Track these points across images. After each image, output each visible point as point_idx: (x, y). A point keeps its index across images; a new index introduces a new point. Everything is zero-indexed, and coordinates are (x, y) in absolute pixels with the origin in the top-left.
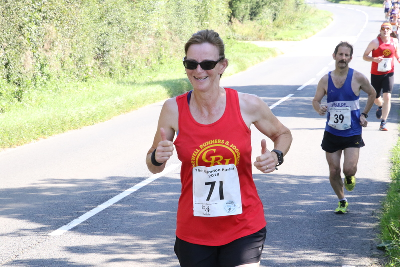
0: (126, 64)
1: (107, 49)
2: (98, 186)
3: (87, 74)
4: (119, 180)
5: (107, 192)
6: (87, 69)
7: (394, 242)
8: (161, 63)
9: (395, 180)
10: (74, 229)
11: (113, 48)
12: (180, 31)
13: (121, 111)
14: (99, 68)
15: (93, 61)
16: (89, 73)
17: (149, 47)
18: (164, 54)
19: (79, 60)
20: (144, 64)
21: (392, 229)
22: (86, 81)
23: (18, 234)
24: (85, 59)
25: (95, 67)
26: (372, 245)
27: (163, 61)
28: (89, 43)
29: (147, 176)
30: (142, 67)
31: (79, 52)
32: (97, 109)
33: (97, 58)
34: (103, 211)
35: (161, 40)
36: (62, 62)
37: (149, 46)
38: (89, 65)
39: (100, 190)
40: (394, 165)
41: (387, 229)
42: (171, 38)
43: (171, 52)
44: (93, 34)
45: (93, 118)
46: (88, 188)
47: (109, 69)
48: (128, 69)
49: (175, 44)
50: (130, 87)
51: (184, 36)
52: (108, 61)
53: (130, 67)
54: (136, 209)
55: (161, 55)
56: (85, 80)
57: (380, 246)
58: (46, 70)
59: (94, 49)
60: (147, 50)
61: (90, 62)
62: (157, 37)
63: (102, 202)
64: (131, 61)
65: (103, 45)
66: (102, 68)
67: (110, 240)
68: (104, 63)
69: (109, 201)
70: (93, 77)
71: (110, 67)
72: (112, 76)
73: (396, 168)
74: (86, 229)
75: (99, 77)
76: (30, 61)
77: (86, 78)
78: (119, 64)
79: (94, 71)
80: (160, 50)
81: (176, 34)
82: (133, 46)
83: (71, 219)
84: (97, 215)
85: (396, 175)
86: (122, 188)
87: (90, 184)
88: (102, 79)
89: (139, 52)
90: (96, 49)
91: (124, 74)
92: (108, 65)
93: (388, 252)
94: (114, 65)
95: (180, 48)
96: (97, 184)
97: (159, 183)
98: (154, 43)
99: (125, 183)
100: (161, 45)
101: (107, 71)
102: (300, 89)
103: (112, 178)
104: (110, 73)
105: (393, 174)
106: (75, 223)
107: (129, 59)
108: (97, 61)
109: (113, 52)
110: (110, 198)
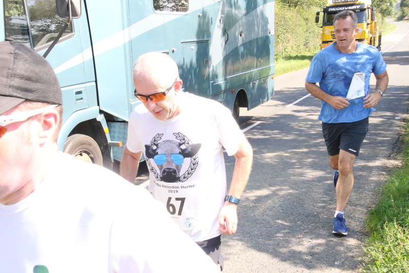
10: (295, 104)
23: (276, 106)
36: (292, 47)
38: (302, 48)
58: (286, 50)
68: (307, 47)
76: (281, 47)
78: (312, 47)
109: (310, 43)
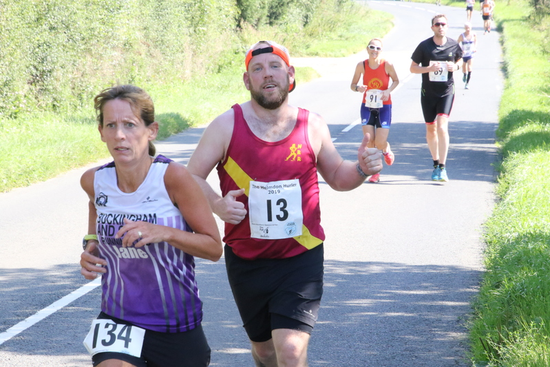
0: (79, 92)
1: (49, 68)
3: (18, 107)
6: (17, 99)
7: (490, 364)
9: (490, 269)
11: (57, 66)
12: (162, 41)
14: (36, 98)
15: (27, 87)
16: (21, 105)
17: (115, 66)
18: (137, 77)
19: (5, 84)
21: (487, 343)
22: (15, 118)
24: (14, 83)
25: (30, 96)
28: (21, 60)
31: (5, 73)
33: (33, 82)
35: (133, 55)
37: (114, 63)
40: (488, 246)
41: (480, 344)
42: (149, 51)
43: (148, 74)
45: (27, 175)
47: (51, 100)
48: (81, 99)
49: (154, 61)
51: (168, 49)
52: (51, 87)
53: (84, 96)
56: (14, 116)
59: (27, 67)
60: (112, 70)
61: (22, 88)
62: (127, 50)
64: (87, 87)
65: (43, 62)
66: (41, 98)
70: (27, 111)
71: (54, 95)
72: (58, 110)
73: (492, 251)
75: (37, 111)
77: (16, 113)
79: (28, 103)
80: (132, 70)
81: (156, 47)
82: (89, 63)
85: (491, 261)
88: (41, 115)
89: (99, 74)
90: (32, 67)
91: (76, 107)
92: (50, 93)
94: (61, 93)
95: (162, 68)
98: (123, 60)
100: (134, 62)
101: (50, 102)
102: (346, 130)
104: (54, 105)
105: (487, 260)
107: (84, 84)
108: (33, 87)
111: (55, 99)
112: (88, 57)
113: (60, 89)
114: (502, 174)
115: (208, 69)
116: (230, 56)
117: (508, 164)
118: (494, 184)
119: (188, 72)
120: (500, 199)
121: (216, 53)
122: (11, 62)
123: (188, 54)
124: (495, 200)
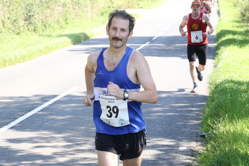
0: (45, 24)
1: (32, 14)
2: (28, 101)
3: (20, 30)
4: (41, 97)
5: (33, 104)
7: (210, 132)
8: (67, 23)
9: (211, 94)
10: (12, 128)
11: (36, 13)
12: (79, 3)
13: (42, 53)
14: (27, 27)
15: (23, 22)
18: (69, 17)
19: (15, 21)
20: (56, 24)
22: (19, 35)
24: (18, 20)
25: (25, 26)
26: (197, 134)
27: (68, 22)
28: (21, 11)
29: (58, 94)
30: (55, 26)
31: (14, 16)
32: (26, 52)
33: (26, 20)
34: (30, 116)
35: (66, 8)
36: (3, 22)
37: (59, 12)
38: (21, 24)
39: (29, 103)
40: (211, 85)
41: (206, 124)
42: (73, 7)
43: (73, 16)
44: (23, 5)
45: (24, 58)
46: (21, 102)
47: (33, 27)
49: (76, 11)
50: (48, 38)
51: (81, 6)
52: (33, 22)
53: (47, 26)
54: (52, 115)
55: (67, 18)
57: (202, 134)
59: (24, 14)
60: (58, 15)
61: (21, 22)
62: (64, 7)
63: (30, 111)
65: (30, 12)
66: (29, 26)
67: (35, 134)
68: (30, 23)
69: (34, 110)
70: (24, 32)
71: (35, 25)
72: (36, 32)
73: (212, 87)
74: (20, 127)
75: (28, 32)
77: (19, 33)
78: (40, 24)
79: (24, 29)
80: (66, 15)
81: (76, 5)
82: (49, 12)
83: (10, 122)
84: (27, 119)
85: (212, 91)
86: (43, 102)
87: (22, 100)
88: (29, 34)
89: (53, 17)
90: (25, 14)
91: (43, 30)
92: (33, 25)
93: (206, 138)
95: (79, 14)
96: (27, 100)
97: (66, 99)
98: (62, 11)
99: (45, 99)
100: (67, 12)
101: (33, 28)
102: (154, 39)
103: (36, 96)
104: (35, 30)
105: (210, 91)
106: (13, 124)
107: (47, 21)
108: (26, 22)
109: (36, 16)
110: (35, 108)
111: (35, 27)
112: (48, 10)
113: (37, 23)
114: (216, 56)
115: (98, 14)
116: (107, 9)
117: (219, 52)
118: (214, 60)
119: (89, 16)
120: (215, 66)
121: (101, 8)
122: (17, 12)
123: (89, 8)
124: (214, 67)
